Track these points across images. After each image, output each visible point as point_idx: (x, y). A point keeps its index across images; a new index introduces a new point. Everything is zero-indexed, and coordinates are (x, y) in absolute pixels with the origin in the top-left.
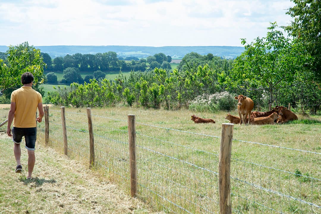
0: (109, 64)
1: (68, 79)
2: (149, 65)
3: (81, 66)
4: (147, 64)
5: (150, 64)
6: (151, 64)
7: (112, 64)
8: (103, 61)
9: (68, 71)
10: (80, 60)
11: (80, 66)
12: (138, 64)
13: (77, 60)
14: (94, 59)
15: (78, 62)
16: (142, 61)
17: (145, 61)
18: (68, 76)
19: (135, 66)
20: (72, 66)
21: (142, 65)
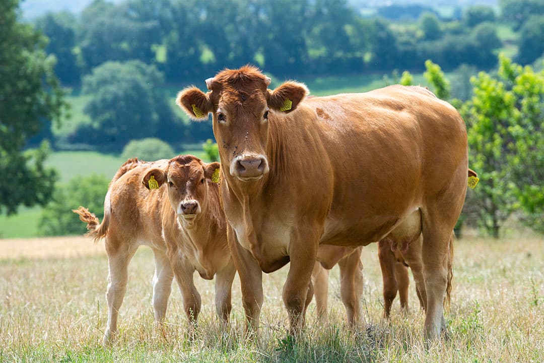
0: (309, 42)
1: (107, 124)
2: (514, 36)
3: (170, 54)
4: (504, 32)
5: (516, 30)
6: (527, 32)
7: (325, 39)
8: (276, 28)
9: (103, 82)
10: (165, 26)
11: (161, 54)
12: (456, 32)
13: (150, 24)
14: (232, 19)
15: (153, 36)
16: (475, 18)
17: (490, 17)
18: (108, 105)
19: (439, 45)
20: (123, 57)
21: (480, 38)
